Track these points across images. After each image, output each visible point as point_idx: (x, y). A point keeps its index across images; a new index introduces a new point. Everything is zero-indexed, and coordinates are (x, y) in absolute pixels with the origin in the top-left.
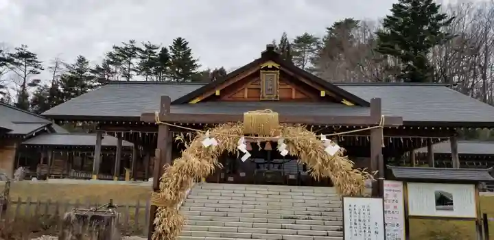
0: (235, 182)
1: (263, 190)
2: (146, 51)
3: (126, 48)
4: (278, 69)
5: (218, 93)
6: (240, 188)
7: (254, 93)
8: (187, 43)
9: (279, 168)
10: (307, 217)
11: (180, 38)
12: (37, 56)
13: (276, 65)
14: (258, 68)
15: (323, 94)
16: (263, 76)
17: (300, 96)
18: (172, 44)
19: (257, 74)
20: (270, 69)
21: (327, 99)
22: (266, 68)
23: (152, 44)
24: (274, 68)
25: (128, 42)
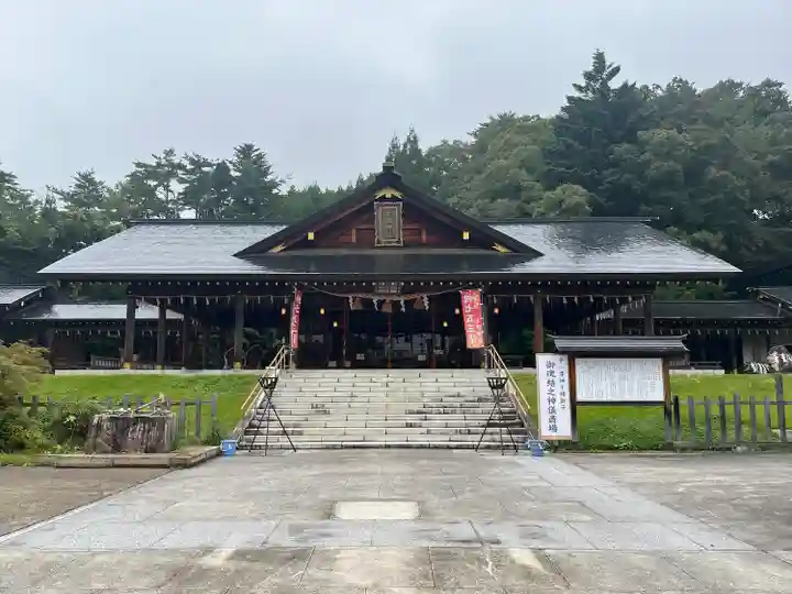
4: (400, 200)
5: (311, 236)
6: (347, 375)
8: (264, 155)
10: (442, 410)
13: (398, 194)
14: (371, 198)
15: (466, 236)
16: (378, 213)
17: (433, 239)
19: (370, 209)
20: (388, 200)
21: (473, 243)
22: (383, 198)
24: (394, 199)
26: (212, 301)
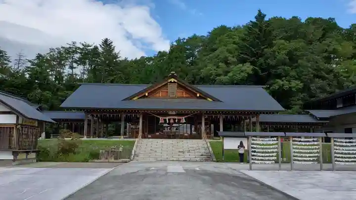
0: (152, 138)
1: (170, 141)
2: (83, 48)
3: (70, 48)
4: (176, 83)
5: (147, 94)
7: (164, 94)
8: (112, 42)
9: (177, 129)
11: (107, 39)
12: (7, 53)
13: (176, 81)
14: (167, 82)
15: (198, 95)
16: (169, 86)
17: (187, 95)
18: (101, 43)
19: (166, 85)
20: (173, 83)
21: (200, 97)
22: (171, 82)
23: (87, 43)
24: (174, 82)
25: (71, 43)
26: (110, 116)
